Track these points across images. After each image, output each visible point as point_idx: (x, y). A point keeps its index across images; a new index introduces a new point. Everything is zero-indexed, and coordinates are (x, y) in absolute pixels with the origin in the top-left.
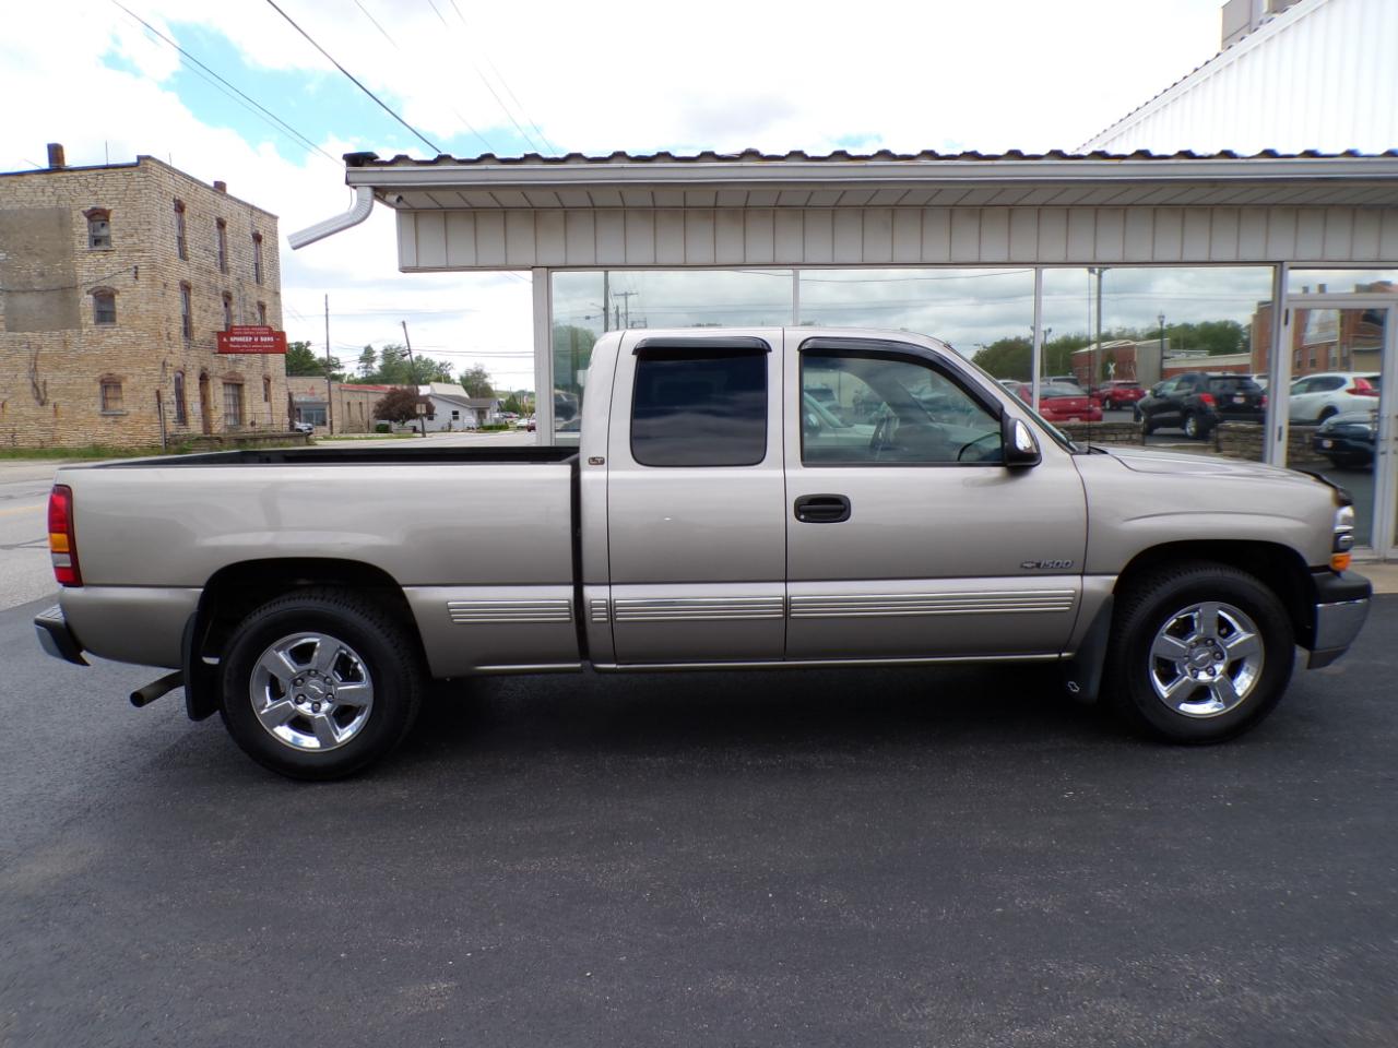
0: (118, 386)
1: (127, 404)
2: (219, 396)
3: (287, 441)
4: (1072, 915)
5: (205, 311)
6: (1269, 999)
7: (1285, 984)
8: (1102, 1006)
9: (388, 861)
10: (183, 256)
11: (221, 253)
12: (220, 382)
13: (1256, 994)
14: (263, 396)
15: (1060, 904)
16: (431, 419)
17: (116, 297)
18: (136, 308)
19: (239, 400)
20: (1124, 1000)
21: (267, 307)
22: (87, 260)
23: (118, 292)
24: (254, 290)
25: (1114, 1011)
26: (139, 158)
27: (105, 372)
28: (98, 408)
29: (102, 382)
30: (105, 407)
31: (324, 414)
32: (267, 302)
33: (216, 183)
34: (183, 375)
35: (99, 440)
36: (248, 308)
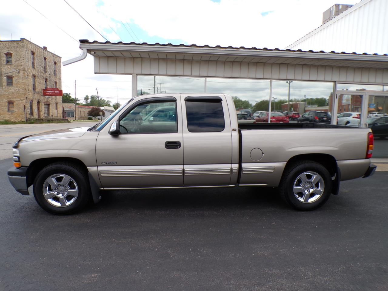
0: (13, 104)
1: (15, 109)
2: (43, 107)
3: (62, 121)
4: (273, 256)
5: (40, 83)
6: (324, 279)
7: (328, 275)
8: (280, 281)
9: (83, 239)
10: (34, 67)
11: (45, 67)
12: (43, 104)
13: (321, 278)
14: (55, 108)
15: (270, 253)
16: (104, 116)
17: (13, 78)
18: (19, 81)
19: (48, 109)
20: (286, 279)
21: (57, 83)
22: (5, 67)
23: (14, 77)
24: (54, 78)
25: (283, 282)
26: (21, 39)
27: (9, 99)
28: (7, 110)
29: (8, 102)
30: (9, 110)
31: (74, 114)
32: (57, 82)
33: (44, 47)
34: (32, 101)
35: (7, 119)
36: (52, 83)
